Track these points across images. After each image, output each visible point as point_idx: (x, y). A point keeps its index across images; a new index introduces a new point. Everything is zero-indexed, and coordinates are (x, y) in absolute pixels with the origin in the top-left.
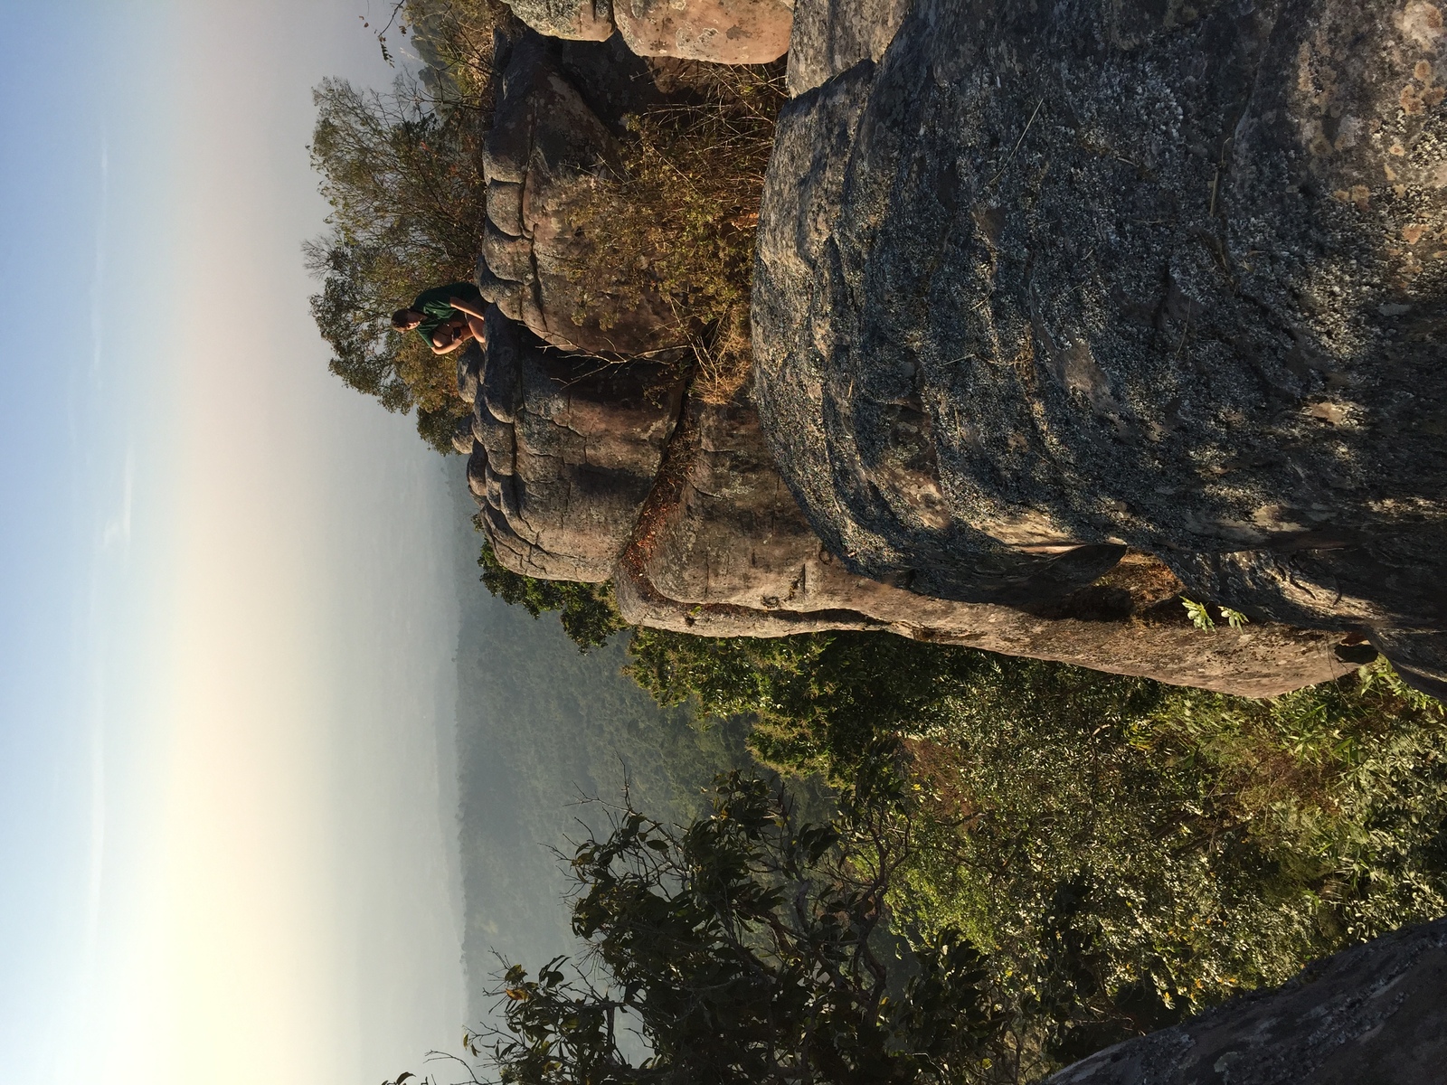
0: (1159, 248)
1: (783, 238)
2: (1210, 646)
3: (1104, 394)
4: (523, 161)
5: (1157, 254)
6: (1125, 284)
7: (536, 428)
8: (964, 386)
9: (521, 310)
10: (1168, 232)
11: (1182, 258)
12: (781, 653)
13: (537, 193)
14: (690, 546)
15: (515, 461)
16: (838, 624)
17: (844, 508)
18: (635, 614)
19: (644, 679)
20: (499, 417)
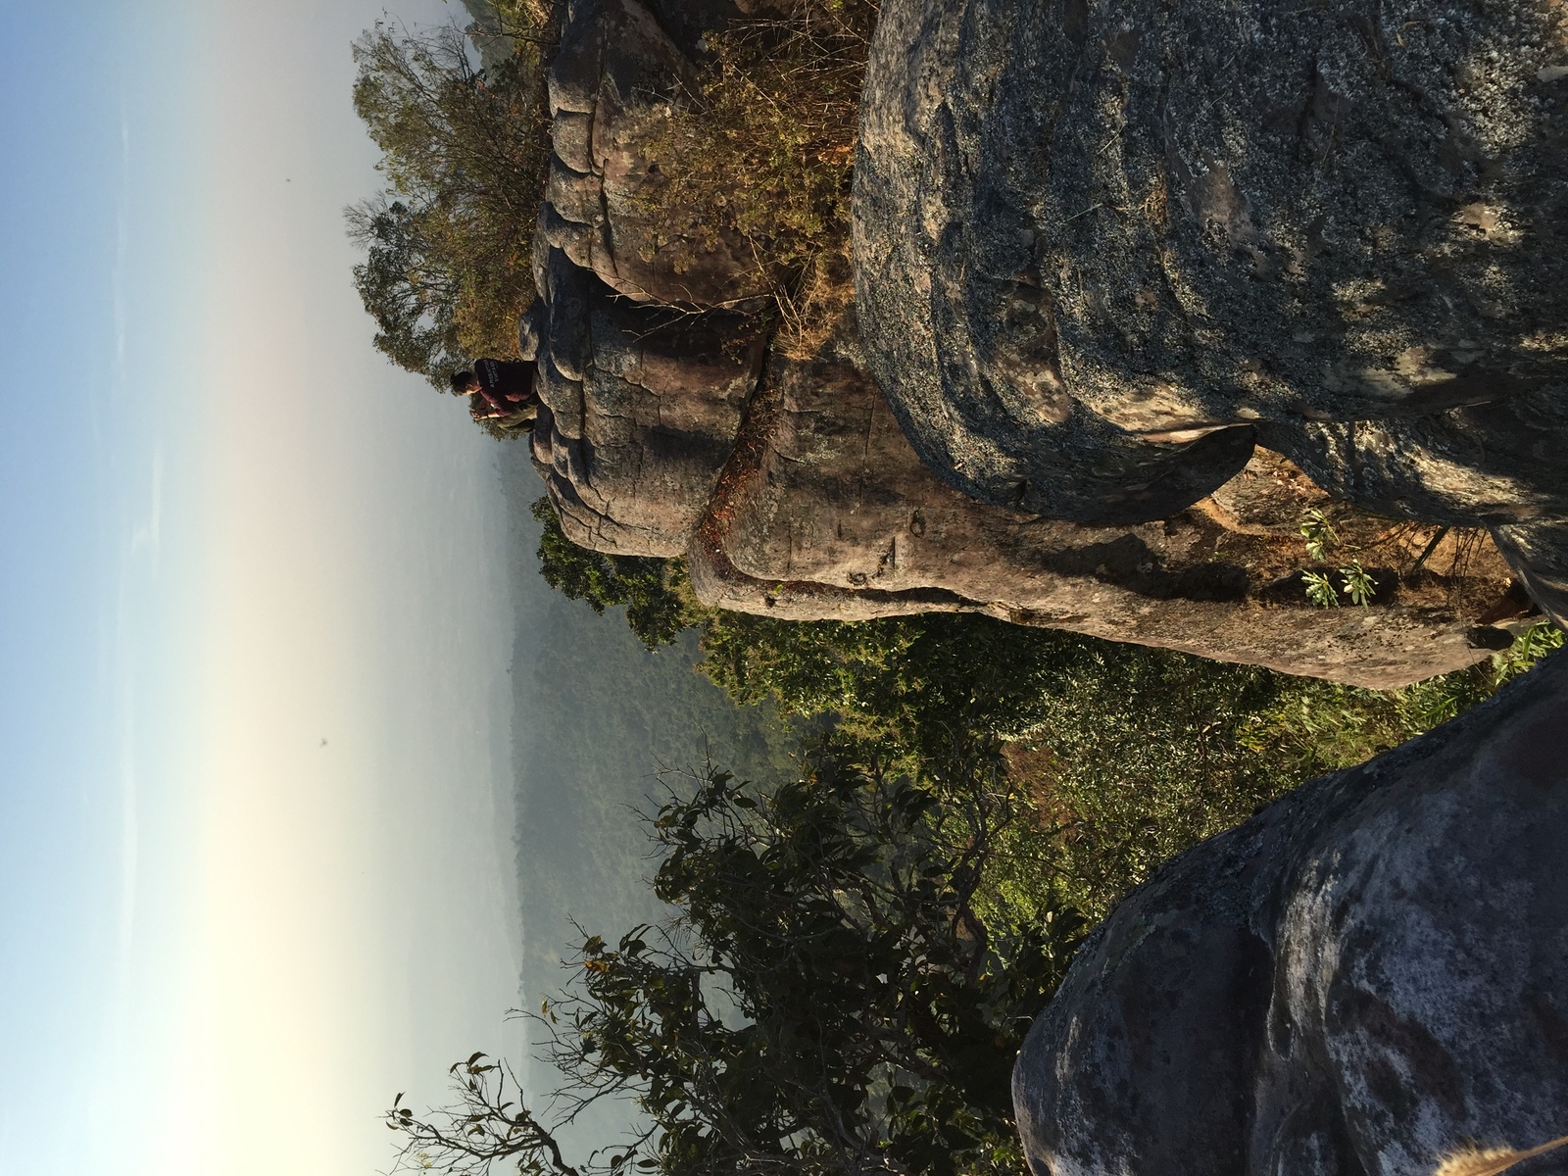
0: (1306, 40)
1: (890, 113)
2: (1331, 630)
3: (1243, 222)
4: (593, 89)
5: (1304, 47)
6: (1269, 87)
7: (606, 386)
8: (1090, 242)
9: (589, 256)
10: (1316, 22)
11: (1330, 49)
12: (866, 648)
13: (608, 124)
14: (771, 516)
15: (583, 423)
16: (930, 605)
17: (952, 410)
18: (712, 596)
19: (720, 676)
20: (567, 374)
